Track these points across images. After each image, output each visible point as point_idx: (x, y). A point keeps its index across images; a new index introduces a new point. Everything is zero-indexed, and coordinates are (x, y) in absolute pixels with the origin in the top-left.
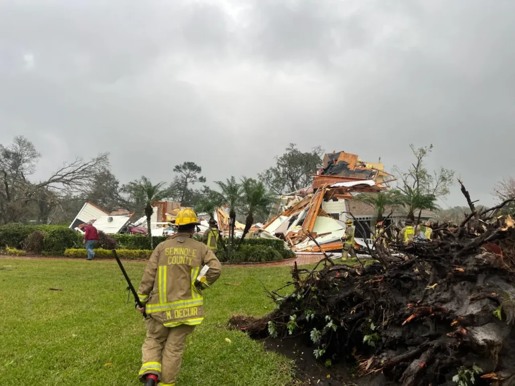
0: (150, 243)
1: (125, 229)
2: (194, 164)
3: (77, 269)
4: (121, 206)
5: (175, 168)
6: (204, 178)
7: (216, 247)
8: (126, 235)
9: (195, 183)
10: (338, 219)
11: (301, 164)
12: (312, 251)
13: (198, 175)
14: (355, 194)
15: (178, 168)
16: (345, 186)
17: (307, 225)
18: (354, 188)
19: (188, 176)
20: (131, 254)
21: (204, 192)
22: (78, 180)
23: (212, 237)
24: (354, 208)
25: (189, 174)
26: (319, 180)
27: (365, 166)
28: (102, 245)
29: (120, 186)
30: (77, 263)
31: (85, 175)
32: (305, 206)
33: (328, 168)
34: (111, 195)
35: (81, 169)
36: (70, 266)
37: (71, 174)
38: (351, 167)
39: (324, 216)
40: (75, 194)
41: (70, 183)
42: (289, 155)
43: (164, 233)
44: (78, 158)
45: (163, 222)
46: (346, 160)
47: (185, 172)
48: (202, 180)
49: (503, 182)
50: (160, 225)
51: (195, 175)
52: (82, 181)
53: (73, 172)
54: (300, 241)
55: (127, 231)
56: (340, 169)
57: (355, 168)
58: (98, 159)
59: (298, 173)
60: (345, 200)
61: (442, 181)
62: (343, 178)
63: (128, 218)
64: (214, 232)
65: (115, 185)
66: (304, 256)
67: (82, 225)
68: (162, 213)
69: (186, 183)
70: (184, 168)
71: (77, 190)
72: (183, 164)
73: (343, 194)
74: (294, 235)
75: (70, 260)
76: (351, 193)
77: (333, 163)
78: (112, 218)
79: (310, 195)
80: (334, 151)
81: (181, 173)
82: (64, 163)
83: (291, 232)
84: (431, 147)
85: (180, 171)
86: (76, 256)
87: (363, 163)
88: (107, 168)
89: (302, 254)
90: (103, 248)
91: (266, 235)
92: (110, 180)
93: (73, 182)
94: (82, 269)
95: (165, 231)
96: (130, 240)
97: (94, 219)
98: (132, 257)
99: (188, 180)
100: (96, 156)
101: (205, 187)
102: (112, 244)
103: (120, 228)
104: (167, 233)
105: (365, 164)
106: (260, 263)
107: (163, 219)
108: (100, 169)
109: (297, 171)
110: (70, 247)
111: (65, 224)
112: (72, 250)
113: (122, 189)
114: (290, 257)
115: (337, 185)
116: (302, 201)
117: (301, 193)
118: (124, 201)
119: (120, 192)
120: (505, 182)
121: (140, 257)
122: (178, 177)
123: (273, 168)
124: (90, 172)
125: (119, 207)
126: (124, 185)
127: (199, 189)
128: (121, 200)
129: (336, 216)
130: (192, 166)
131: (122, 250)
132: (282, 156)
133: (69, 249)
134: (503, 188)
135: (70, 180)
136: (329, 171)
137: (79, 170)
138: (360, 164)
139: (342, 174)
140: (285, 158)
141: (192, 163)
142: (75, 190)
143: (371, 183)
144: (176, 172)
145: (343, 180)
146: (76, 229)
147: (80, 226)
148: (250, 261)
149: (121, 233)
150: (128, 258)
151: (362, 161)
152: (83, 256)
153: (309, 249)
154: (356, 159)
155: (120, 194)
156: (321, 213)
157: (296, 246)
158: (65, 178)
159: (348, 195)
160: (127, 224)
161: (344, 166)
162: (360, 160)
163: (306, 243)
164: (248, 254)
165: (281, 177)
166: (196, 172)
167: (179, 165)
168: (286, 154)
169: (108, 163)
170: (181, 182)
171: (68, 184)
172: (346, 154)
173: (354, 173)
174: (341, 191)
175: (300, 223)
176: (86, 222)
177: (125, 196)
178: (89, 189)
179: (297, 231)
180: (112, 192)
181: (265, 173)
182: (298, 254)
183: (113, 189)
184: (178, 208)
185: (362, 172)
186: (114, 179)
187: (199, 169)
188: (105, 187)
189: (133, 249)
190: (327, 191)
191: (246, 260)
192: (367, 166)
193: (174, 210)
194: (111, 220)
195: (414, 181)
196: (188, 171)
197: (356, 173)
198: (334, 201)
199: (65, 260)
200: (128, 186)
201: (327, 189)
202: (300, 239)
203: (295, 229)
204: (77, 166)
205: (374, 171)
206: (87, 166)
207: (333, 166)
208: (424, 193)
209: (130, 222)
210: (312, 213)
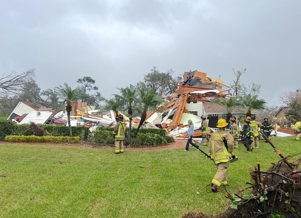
0: (70, 131)
1: (49, 121)
2: (90, 78)
3: (16, 152)
4: (42, 104)
5: (78, 80)
6: (96, 87)
7: (124, 136)
8: (50, 125)
9: (91, 90)
10: (197, 115)
11: (159, 80)
12: (183, 137)
13: (93, 86)
14: (209, 99)
15: (80, 81)
16: (200, 93)
17: (175, 118)
18: (207, 95)
19: (86, 86)
20: (56, 140)
21: (97, 96)
22: (13, 87)
23: (121, 128)
24: (209, 108)
25: (87, 84)
26: (182, 89)
27: (211, 81)
28: (34, 133)
29: (41, 91)
30: (15, 147)
31: (18, 83)
32: (172, 106)
33: (187, 81)
34: (35, 97)
35: (16, 79)
36: (10, 150)
37: (8, 82)
38: (202, 81)
39: (187, 113)
40: (10, 96)
41: (8, 88)
42: (152, 74)
43: (77, 124)
44: (13, 71)
45: (75, 116)
46: (200, 77)
47: (84, 83)
48: (96, 88)
49: (286, 93)
50: (73, 118)
51: (91, 85)
52: (16, 87)
53: (10, 81)
54: (172, 130)
55: (51, 122)
56: (196, 82)
57: (205, 82)
58: (27, 73)
59: (157, 85)
60: (203, 102)
61: (253, 91)
62: (197, 88)
63: (51, 113)
64: (123, 125)
65: (38, 91)
66: (180, 140)
67: (17, 117)
68: (74, 110)
69: (85, 90)
70: (84, 80)
71: (13, 93)
72: (83, 78)
73: (201, 98)
74: (166, 125)
75: (9, 144)
76: (206, 98)
77: (191, 78)
78: (40, 112)
79: (175, 99)
80: (191, 71)
81: (82, 83)
82: (3, 75)
83: (164, 123)
84: (245, 70)
85: (81, 82)
86: (14, 141)
87: (209, 78)
88: (34, 79)
89: (177, 139)
90: (35, 135)
91: (150, 126)
92: (35, 87)
93: (10, 87)
94: (19, 153)
95: (78, 123)
96: (55, 129)
97: (26, 113)
98: (57, 142)
99: (87, 88)
100: (26, 71)
101: (98, 93)
102: (42, 132)
103: (46, 120)
104: (80, 124)
105: (211, 79)
106: (153, 146)
107: (75, 114)
108: (29, 79)
109: (156, 84)
110: (9, 134)
111: (4, 116)
112: (11, 137)
113: (42, 93)
114: (172, 142)
115: (195, 92)
116: (169, 103)
117: (168, 97)
118: (43, 101)
119: (41, 95)
120: (287, 93)
121: (63, 141)
122: (80, 86)
123: (142, 82)
124: (22, 82)
125: (41, 105)
126: (44, 91)
127: (93, 94)
128: (42, 100)
129: (195, 113)
130: (89, 80)
131: (49, 137)
132: (147, 74)
133: (9, 136)
134: (286, 96)
135: (8, 86)
136: (188, 83)
137: (14, 80)
138: (208, 79)
139: (197, 85)
140: (148, 76)
141: (89, 77)
142: (11, 93)
143: (217, 91)
144: (78, 83)
145: (198, 89)
146: (13, 120)
147: (15, 118)
148: (145, 145)
149: (47, 123)
150: (54, 143)
151: (209, 77)
152: (19, 141)
153: (181, 135)
154: (206, 76)
155: (41, 96)
156: (185, 111)
157: (170, 133)
158: (4, 85)
159: (204, 99)
160: (51, 117)
161: (198, 80)
162: (207, 76)
163: (177, 131)
164: (143, 140)
165: (146, 87)
166: (92, 83)
167: (80, 79)
168: (150, 73)
169: (34, 75)
170: (82, 89)
171: (6, 89)
172: (199, 72)
173: (205, 85)
174: (199, 96)
175: (171, 117)
176: (20, 115)
177: (44, 98)
178: (21, 92)
179: (169, 123)
180: (35, 95)
181: (136, 85)
182: (175, 139)
183: (36, 93)
184: (85, 106)
185: (210, 84)
186: (38, 87)
187: (94, 82)
188: (31, 92)
189: (57, 136)
190: (189, 96)
191: (142, 144)
192: (212, 80)
193: (83, 108)
194: (39, 114)
195: (234, 91)
196: (86, 82)
197: (206, 85)
198: (194, 103)
199: (6, 145)
200: (47, 91)
201: (189, 95)
202: (172, 128)
203: (167, 121)
204: (12, 77)
205: (217, 84)
206: (19, 77)
207: (190, 80)
208: (259, 98)
209: (52, 116)
210: (179, 111)
